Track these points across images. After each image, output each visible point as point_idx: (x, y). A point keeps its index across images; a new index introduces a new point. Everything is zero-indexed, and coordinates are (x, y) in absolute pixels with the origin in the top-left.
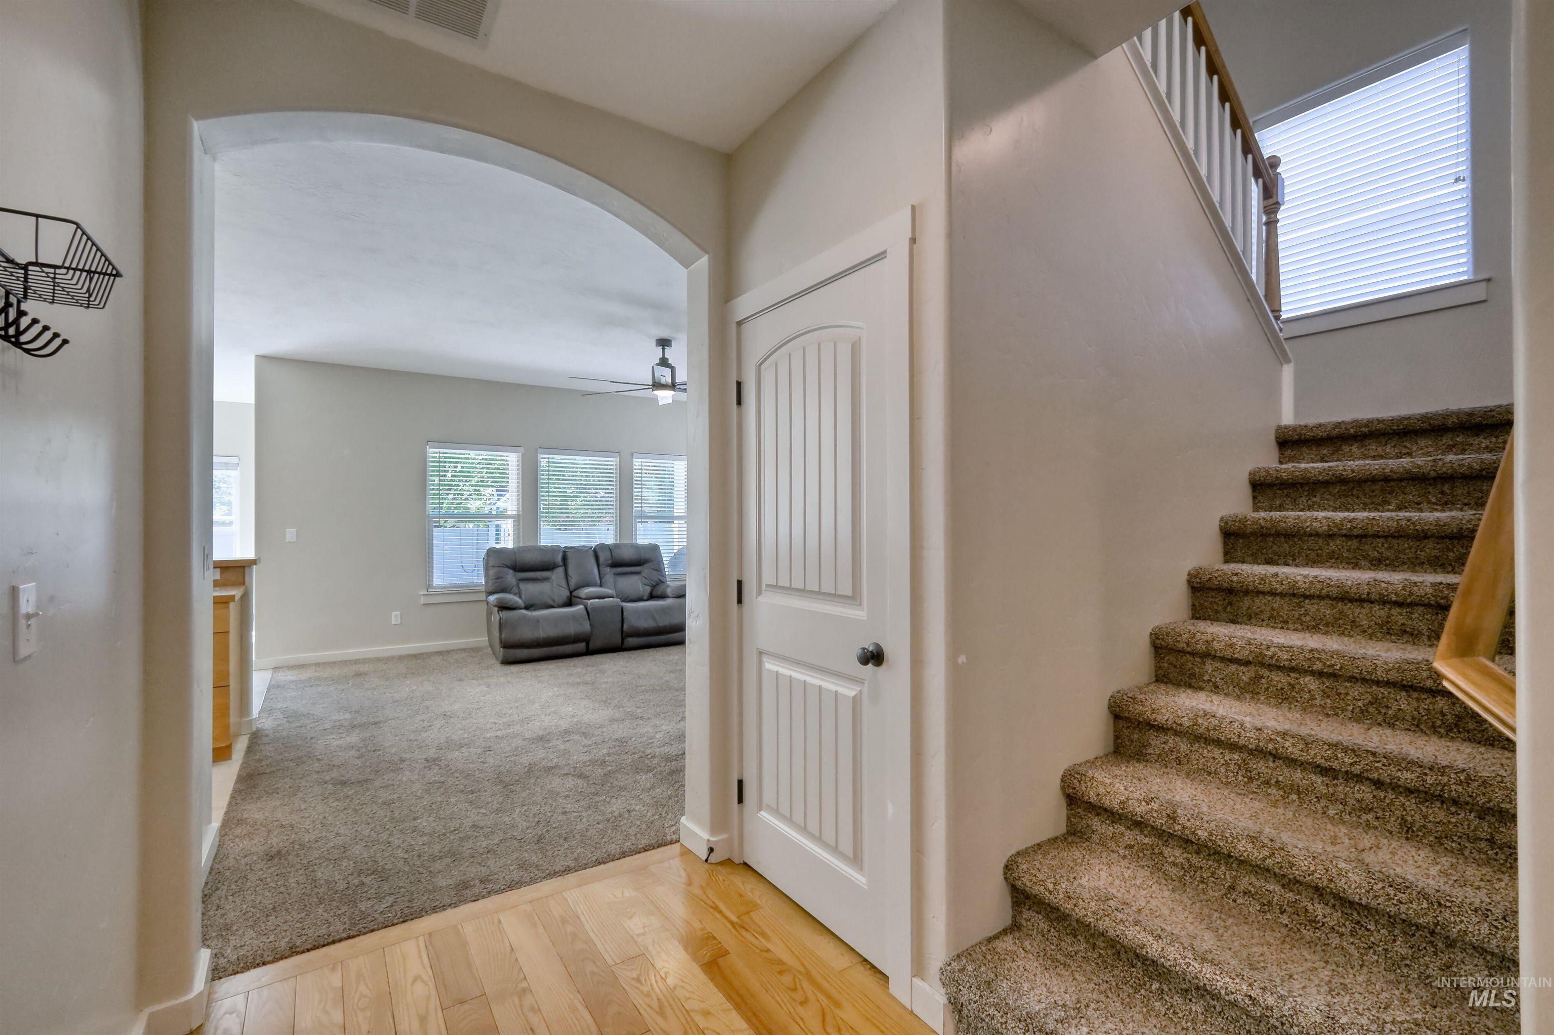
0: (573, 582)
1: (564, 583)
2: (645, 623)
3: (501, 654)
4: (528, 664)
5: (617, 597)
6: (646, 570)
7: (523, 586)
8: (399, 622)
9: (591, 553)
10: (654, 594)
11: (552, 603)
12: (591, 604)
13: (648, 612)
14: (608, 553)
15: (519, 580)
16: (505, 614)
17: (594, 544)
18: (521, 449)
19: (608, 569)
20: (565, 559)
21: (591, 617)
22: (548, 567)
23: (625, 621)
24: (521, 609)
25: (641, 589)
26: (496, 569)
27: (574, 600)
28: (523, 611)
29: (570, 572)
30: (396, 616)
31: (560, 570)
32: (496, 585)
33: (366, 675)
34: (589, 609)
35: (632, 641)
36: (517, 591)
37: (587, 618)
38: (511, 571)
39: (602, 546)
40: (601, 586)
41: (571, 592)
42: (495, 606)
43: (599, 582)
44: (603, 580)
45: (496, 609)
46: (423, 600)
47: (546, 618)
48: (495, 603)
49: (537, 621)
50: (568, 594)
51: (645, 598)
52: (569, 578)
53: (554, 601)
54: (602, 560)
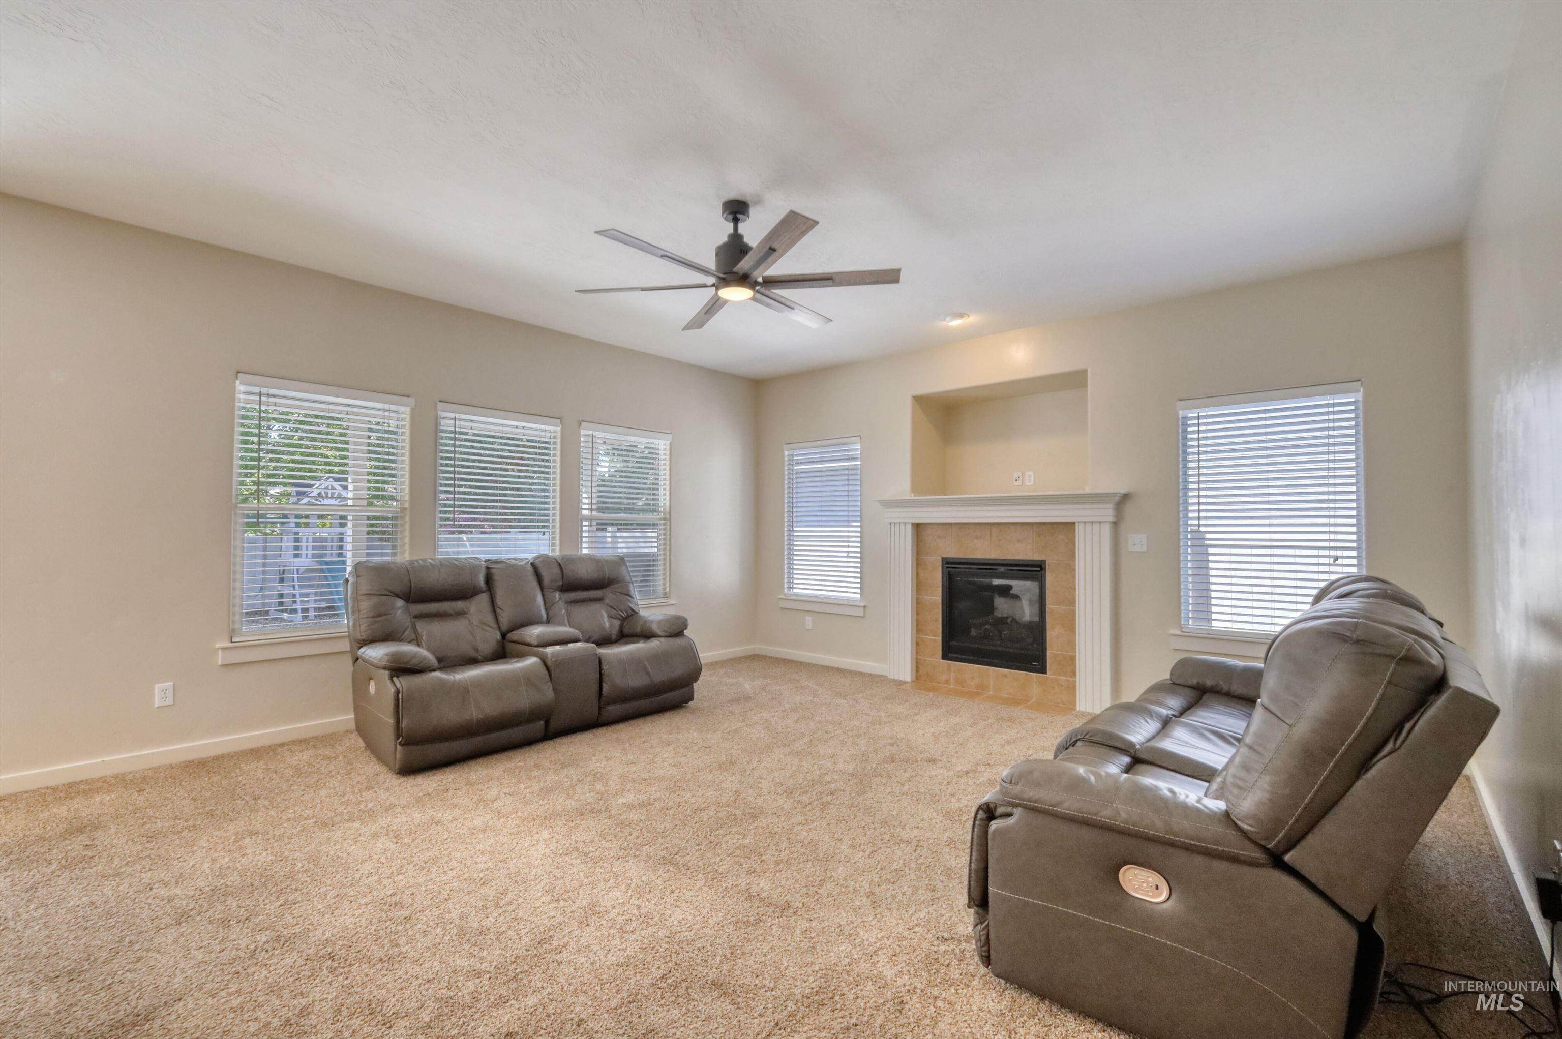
0: (505, 619)
1: (489, 618)
2: (636, 681)
3: (398, 756)
4: (448, 770)
5: (587, 641)
6: (609, 595)
7: (421, 626)
8: (170, 701)
9: (530, 568)
10: (626, 630)
11: (473, 654)
12: (553, 654)
13: (636, 662)
14: (556, 570)
15: (415, 617)
16: (402, 682)
17: (530, 557)
18: (411, 401)
19: (557, 595)
20: (489, 579)
21: (553, 675)
22: (464, 593)
23: (605, 679)
24: (434, 670)
25: (607, 625)
26: (375, 600)
27: (511, 647)
28: (437, 674)
29: (499, 601)
30: (164, 691)
31: (484, 598)
32: (376, 626)
33: (96, 827)
34: (549, 663)
35: (613, 710)
36: (413, 636)
37: (547, 676)
38: (400, 603)
39: (546, 559)
40: (548, 622)
41: (504, 636)
42: (385, 668)
43: (545, 616)
44: (551, 613)
45: (386, 673)
46: (220, 659)
47: (478, 684)
48: (384, 663)
49: (464, 690)
50: (499, 637)
51: (614, 637)
52: (498, 610)
53: (477, 650)
54: (547, 580)
